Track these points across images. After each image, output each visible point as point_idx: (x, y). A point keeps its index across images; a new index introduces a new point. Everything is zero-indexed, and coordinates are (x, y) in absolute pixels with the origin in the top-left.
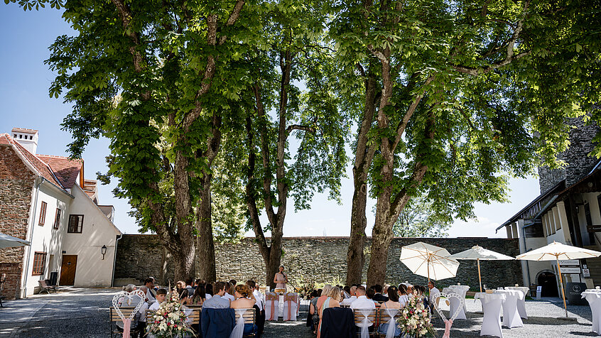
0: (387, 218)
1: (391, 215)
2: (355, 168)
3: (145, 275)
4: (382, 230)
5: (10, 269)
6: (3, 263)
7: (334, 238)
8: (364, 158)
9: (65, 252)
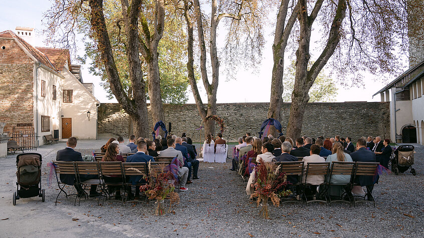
0: (304, 83)
1: (308, 82)
2: (274, 46)
3: (119, 131)
4: (301, 94)
5: (25, 127)
6: (21, 124)
7: (254, 104)
8: (281, 37)
9: (62, 116)
